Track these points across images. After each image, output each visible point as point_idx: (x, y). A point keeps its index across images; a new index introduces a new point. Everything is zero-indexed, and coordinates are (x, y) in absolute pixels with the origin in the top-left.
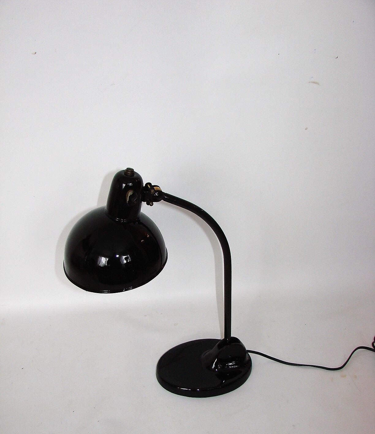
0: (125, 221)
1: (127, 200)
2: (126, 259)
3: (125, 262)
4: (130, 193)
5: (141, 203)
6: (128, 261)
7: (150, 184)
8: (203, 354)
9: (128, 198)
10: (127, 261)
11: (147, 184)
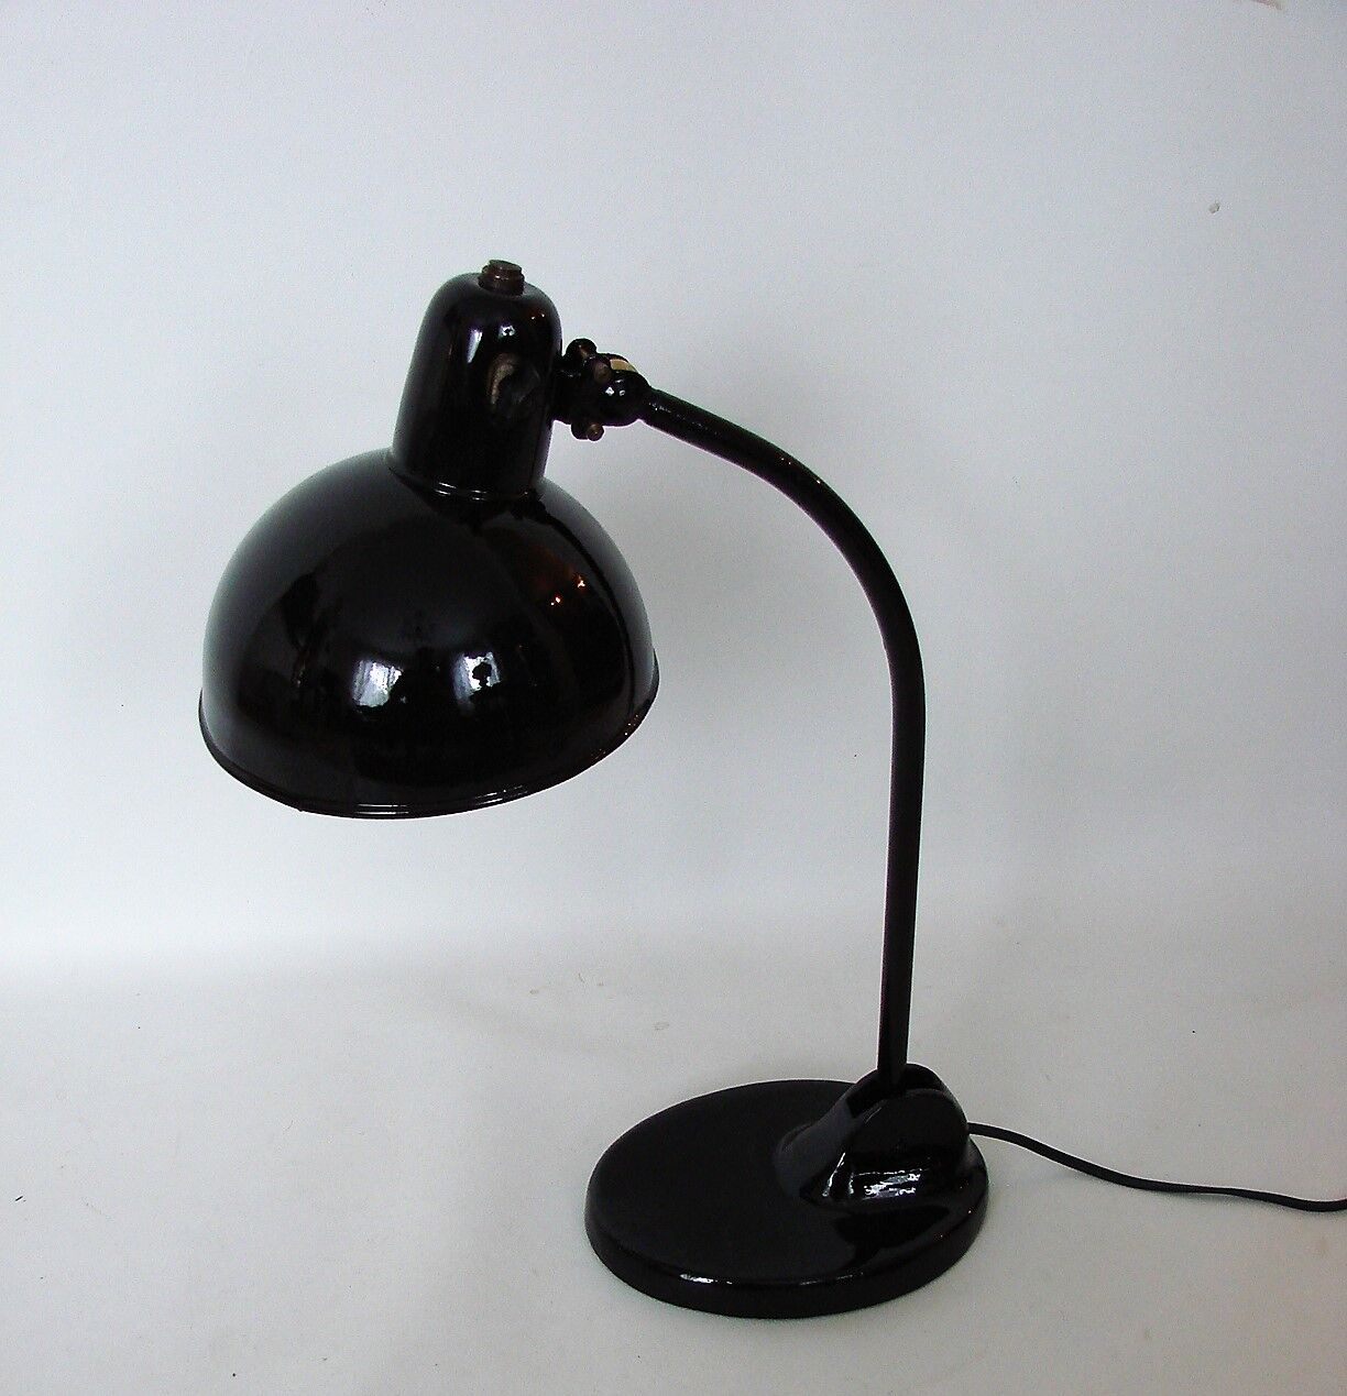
0: (478, 495)
1: (490, 398)
2: (481, 673)
3: (475, 684)
4: (503, 370)
5: (550, 426)
6: (488, 684)
7: (588, 345)
8: (783, 1140)
9: (494, 392)
10: (483, 683)
11: (574, 345)
